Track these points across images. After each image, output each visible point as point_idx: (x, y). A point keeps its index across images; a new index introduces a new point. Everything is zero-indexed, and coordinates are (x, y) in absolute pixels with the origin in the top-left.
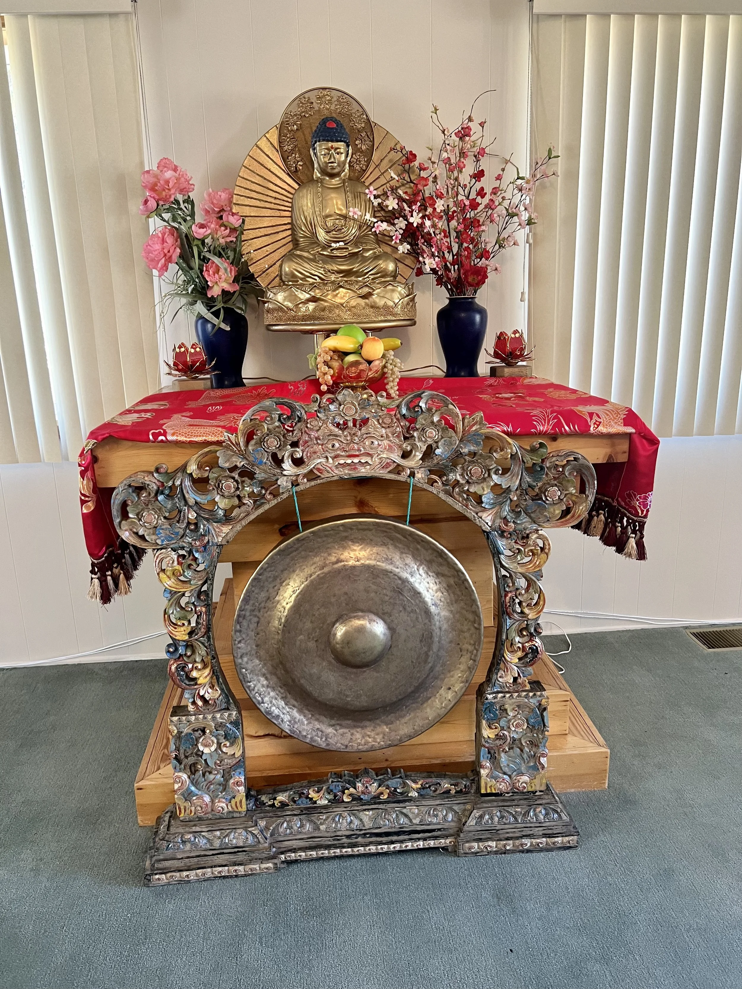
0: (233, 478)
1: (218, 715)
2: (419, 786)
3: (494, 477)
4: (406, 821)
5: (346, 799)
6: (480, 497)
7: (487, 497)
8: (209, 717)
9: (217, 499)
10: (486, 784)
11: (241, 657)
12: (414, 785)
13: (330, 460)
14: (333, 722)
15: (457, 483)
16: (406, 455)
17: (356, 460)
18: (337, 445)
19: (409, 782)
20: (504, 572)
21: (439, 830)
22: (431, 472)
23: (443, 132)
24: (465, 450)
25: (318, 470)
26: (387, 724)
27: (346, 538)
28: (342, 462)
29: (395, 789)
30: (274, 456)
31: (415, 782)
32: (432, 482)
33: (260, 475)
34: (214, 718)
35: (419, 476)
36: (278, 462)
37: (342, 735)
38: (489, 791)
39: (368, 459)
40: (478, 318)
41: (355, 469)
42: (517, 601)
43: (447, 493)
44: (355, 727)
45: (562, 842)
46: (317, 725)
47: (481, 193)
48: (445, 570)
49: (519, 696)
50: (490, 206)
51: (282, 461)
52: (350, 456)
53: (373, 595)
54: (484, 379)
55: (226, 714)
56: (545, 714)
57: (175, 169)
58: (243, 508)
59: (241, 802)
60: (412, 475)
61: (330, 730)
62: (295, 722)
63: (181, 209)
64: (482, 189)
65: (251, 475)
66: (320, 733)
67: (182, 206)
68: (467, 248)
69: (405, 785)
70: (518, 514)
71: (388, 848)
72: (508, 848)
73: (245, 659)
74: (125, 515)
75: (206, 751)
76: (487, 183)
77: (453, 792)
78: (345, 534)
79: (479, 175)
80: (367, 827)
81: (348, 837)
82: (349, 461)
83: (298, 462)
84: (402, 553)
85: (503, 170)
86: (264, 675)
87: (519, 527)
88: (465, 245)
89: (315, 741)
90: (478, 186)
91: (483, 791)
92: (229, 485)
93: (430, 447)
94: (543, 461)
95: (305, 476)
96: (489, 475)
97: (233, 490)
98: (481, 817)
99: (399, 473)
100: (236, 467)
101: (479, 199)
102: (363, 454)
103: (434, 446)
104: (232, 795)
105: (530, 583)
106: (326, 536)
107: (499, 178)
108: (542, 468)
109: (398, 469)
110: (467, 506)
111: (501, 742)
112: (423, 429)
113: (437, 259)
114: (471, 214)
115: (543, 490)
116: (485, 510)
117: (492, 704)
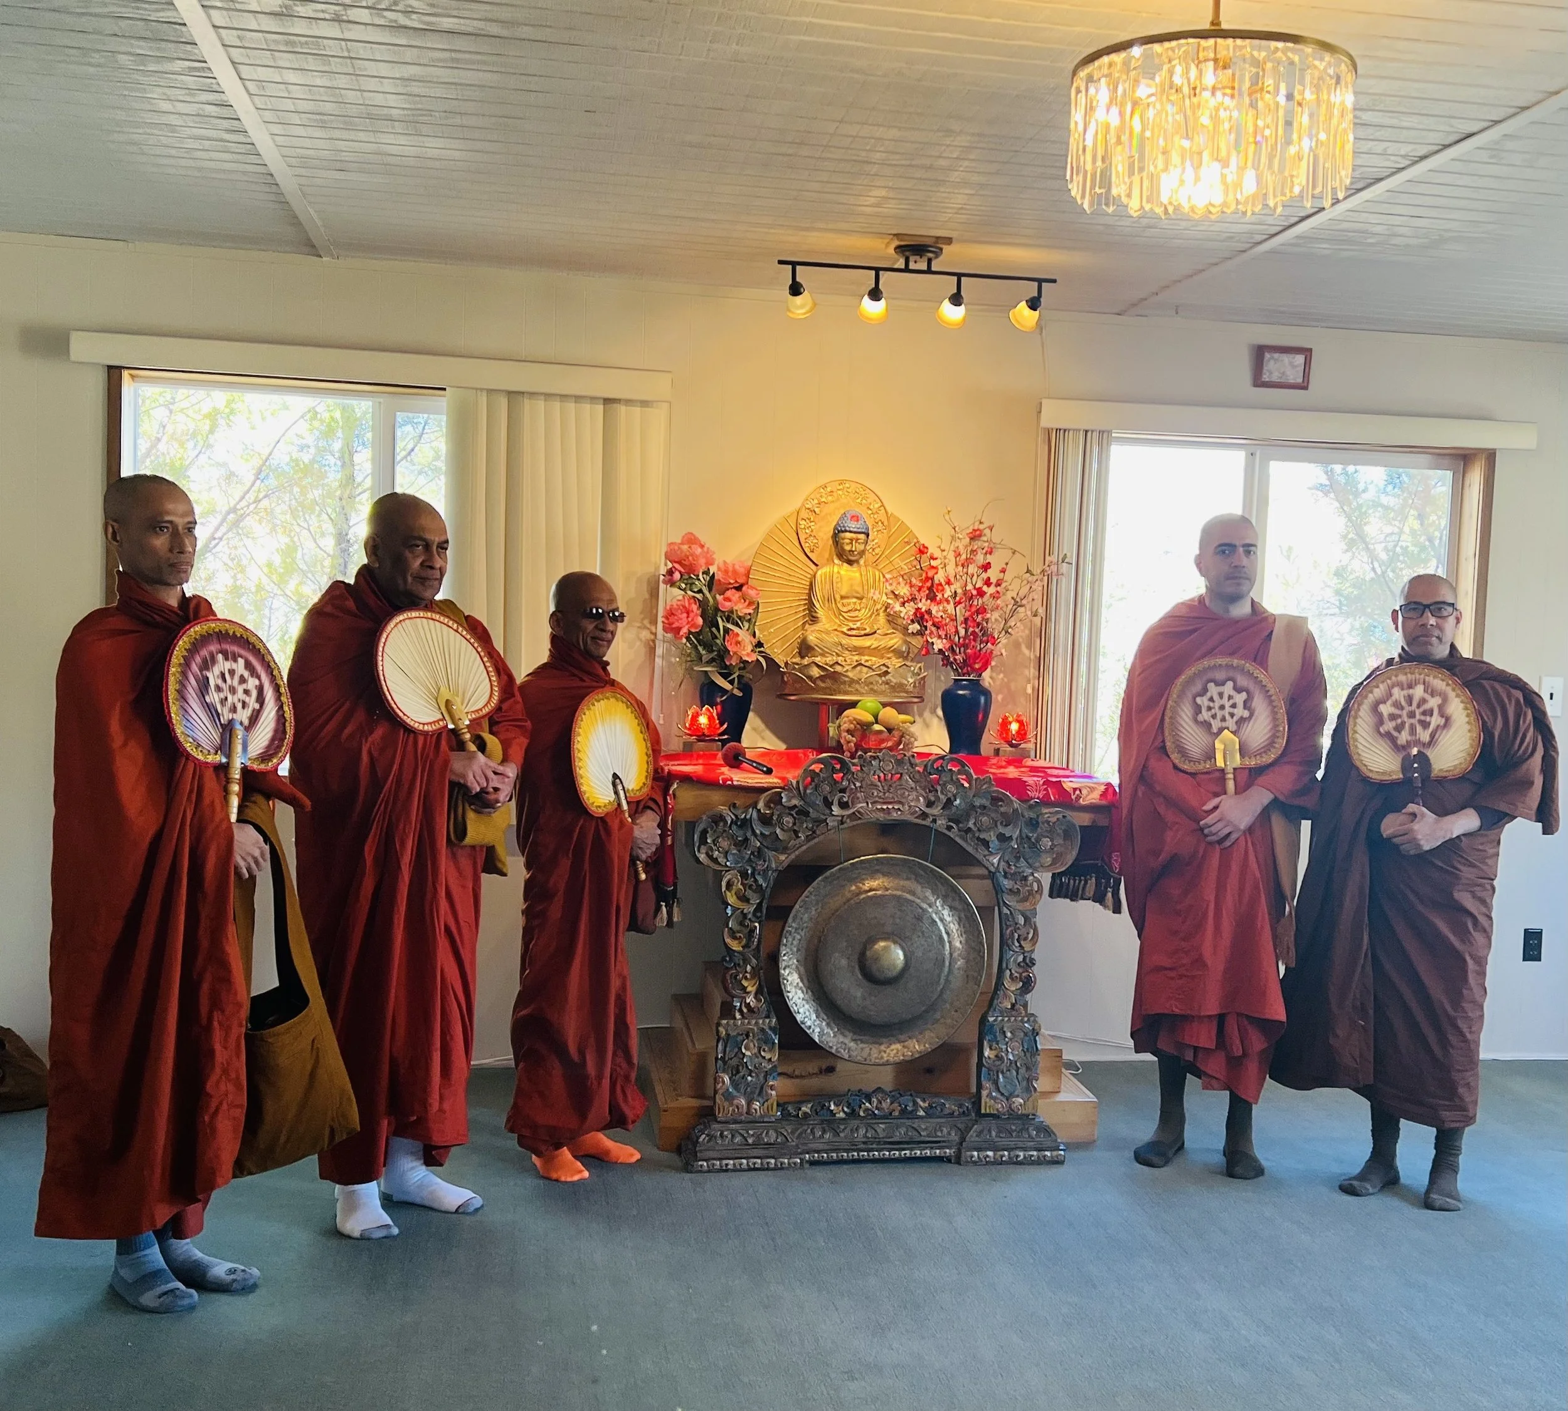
0: (792, 815)
1: (761, 1021)
2: (927, 1105)
3: (1000, 827)
4: (915, 1133)
5: (862, 1114)
6: (988, 842)
7: (994, 843)
8: (753, 1022)
9: (778, 831)
10: (986, 1103)
11: (784, 969)
12: (921, 1103)
13: (870, 805)
14: (855, 1037)
15: (969, 829)
16: (930, 804)
17: (890, 807)
18: (875, 794)
19: (919, 1100)
20: (1005, 911)
21: (943, 1141)
22: (950, 820)
23: (954, 528)
24: (977, 804)
25: (859, 812)
26: (900, 1042)
27: (878, 871)
28: (879, 807)
29: (906, 1106)
30: (825, 799)
31: (924, 1101)
32: (949, 828)
33: (813, 814)
34: (756, 1023)
35: (939, 822)
36: (828, 804)
37: (862, 1049)
38: (988, 1111)
39: (900, 806)
40: (982, 699)
41: (889, 813)
42: (1016, 936)
43: (961, 837)
44: (874, 1043)
45: (1052, 1156)
46: (841, 1039)
47: (988, 582)
48: (957, 904)
49: (1015, 1020)
50: (996, 596)
51: (832, 804)
52: (884, 803)
53: (898, 921)
54: (987, 759)
55: (767, 1021)
56: (1037, 1038)
57: (702, 546)
58: (798, 841)
59: (772, 1105)
60: (934, 821)
61: (852, 1044)
62: (824, 1034)
63: (699, 580)
64: (989, 579)
65: (807, 814)
66: (843, 1046)
67: (701, 577)
68: (974, 633)
69: (915, 1103)
70: (1018, 859)
71: (900, 1154)
72: (1004, 1159)
73: (787, 971)
74: (703, 841)
75: (748, 1053)
76: (993, 574)
77: (956, 1114)
78: (877, 867)
79: (986, 567)
80: (881, 1136)
81: (864, 1143)
82: (885, 807)
83: (843, 805)
84: (922, 887)
85: (1007, 564)
86: (801, 989)
87: (1018, 870)
88: (971, 629)
89: (839, 1052)
90: (985, 576)
91: (983, 1111)
92: (788, 820)
93: (949, 800)
94: (1038, 816)
95: (849, 816)
96: (996, 826)
97: (791, 825)
98: (981, 1132)
99: (924, 819)
100: (795, 806)
101: (985, 588)
102: (895, 802)
103: (952, 798)
104: (765, 1098)
105: (1027, 919)
106: (863, 868)
107: (1003, 571)
108: (1038, 823)
109: (924, 815)
110: (977, 849)
111: (999, 1063)
112: (944, 785)
113: (944, 641)
114: (978, 602)
115: (1038, 840)
116: (991, 854)
117: (992, 1026)
